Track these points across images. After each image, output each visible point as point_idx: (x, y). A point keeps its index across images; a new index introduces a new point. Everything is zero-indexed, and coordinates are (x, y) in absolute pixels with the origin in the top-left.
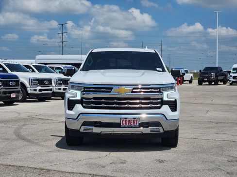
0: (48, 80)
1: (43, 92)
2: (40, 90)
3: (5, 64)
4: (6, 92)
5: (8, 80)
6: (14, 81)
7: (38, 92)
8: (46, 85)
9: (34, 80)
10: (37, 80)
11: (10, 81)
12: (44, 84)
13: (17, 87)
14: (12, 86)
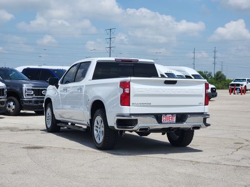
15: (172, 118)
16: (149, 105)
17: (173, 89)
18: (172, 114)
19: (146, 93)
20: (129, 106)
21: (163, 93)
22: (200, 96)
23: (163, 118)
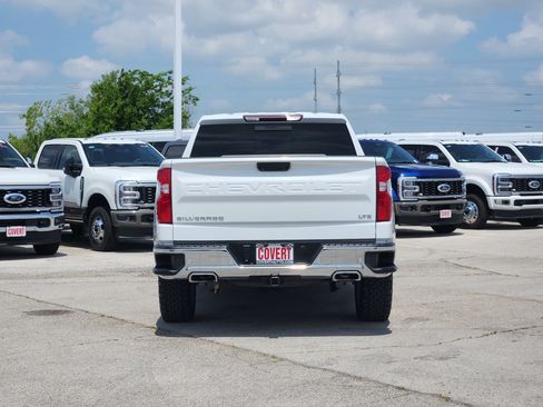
0: (538, 180)
1: (525, 206)
2: (518, 203)
3: (444, 145)
4: (429, 206)
5: (436, 180)
6: (449, 183)
7: (512, 207)
8: (534, 190)
9: (503, 180)
10: (511, 180)
11: (438, 183)
12: (529, 189)
13: (455, 196)
14: (444, 194)
15: (283, 253)
18: (284, 243)
20: (171, 223)
21: (254, 193)
22: (363, 198)
23: (260, 253)
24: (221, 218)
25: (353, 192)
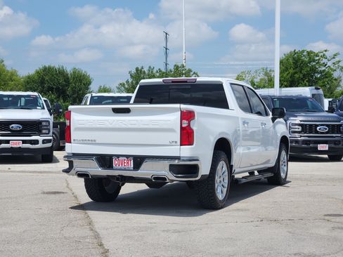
15: (128, 163)
16: (93, 142)
17: (124, 121)
18: (127, 156)
19: (87, 126)
20: (70, 142)
21: (110, 126)
23: (115, 162)
24: (95, 141)
25: (166, 127)
